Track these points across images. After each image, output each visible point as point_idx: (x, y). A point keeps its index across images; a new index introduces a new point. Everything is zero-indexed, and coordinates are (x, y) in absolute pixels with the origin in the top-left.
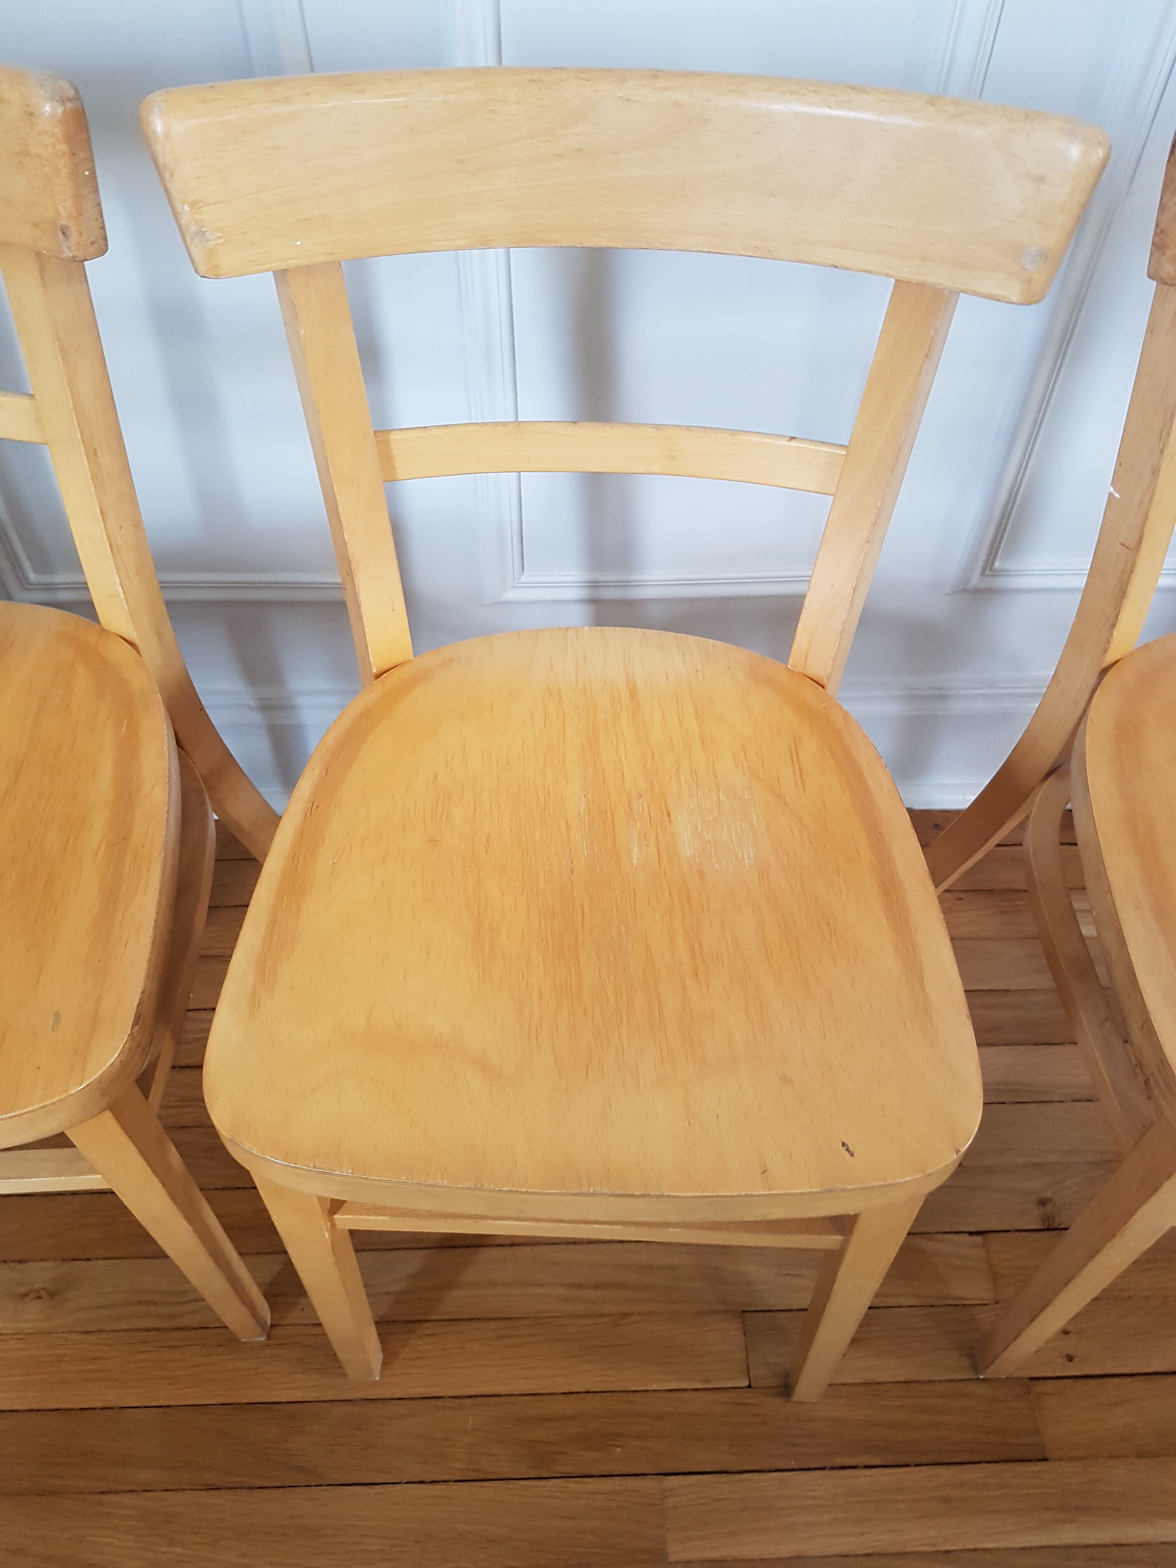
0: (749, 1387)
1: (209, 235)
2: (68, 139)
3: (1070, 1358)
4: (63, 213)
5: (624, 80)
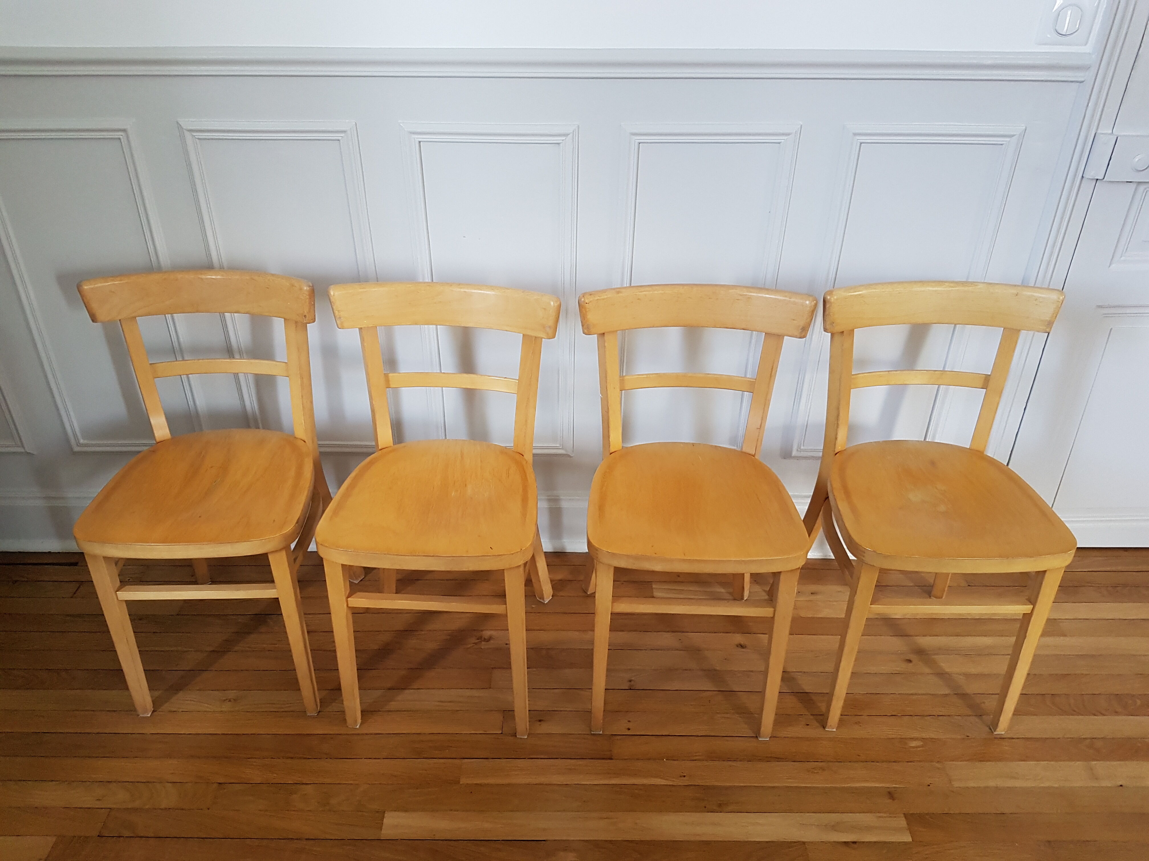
0: (502, 733)
1: (342, 318)
2: (309, 295)
3: (629, 729)
4: (306, 312)
5: (451, 286)
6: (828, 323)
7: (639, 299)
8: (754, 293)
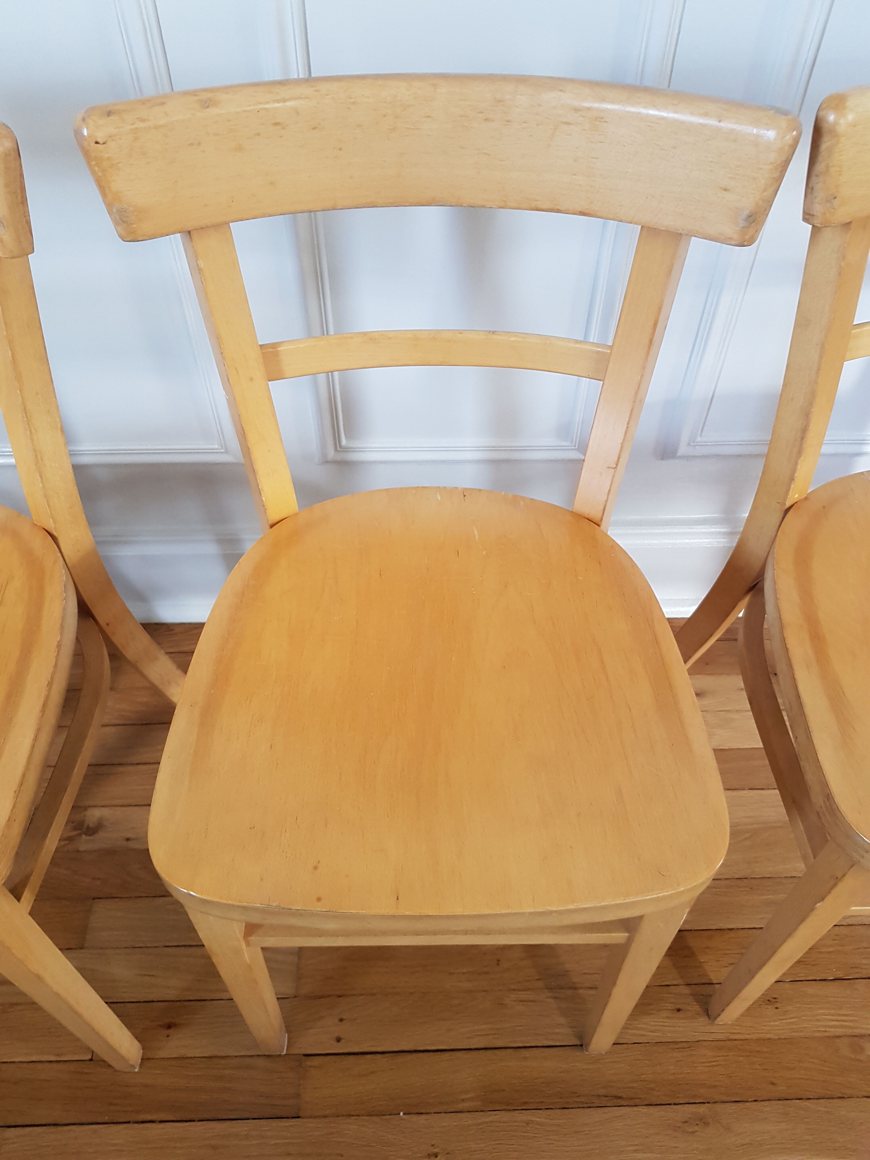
0: (91, 1060)
3: (339, 1040)
6: (820, 194)
7: (276, 124)
8: (613, 102)
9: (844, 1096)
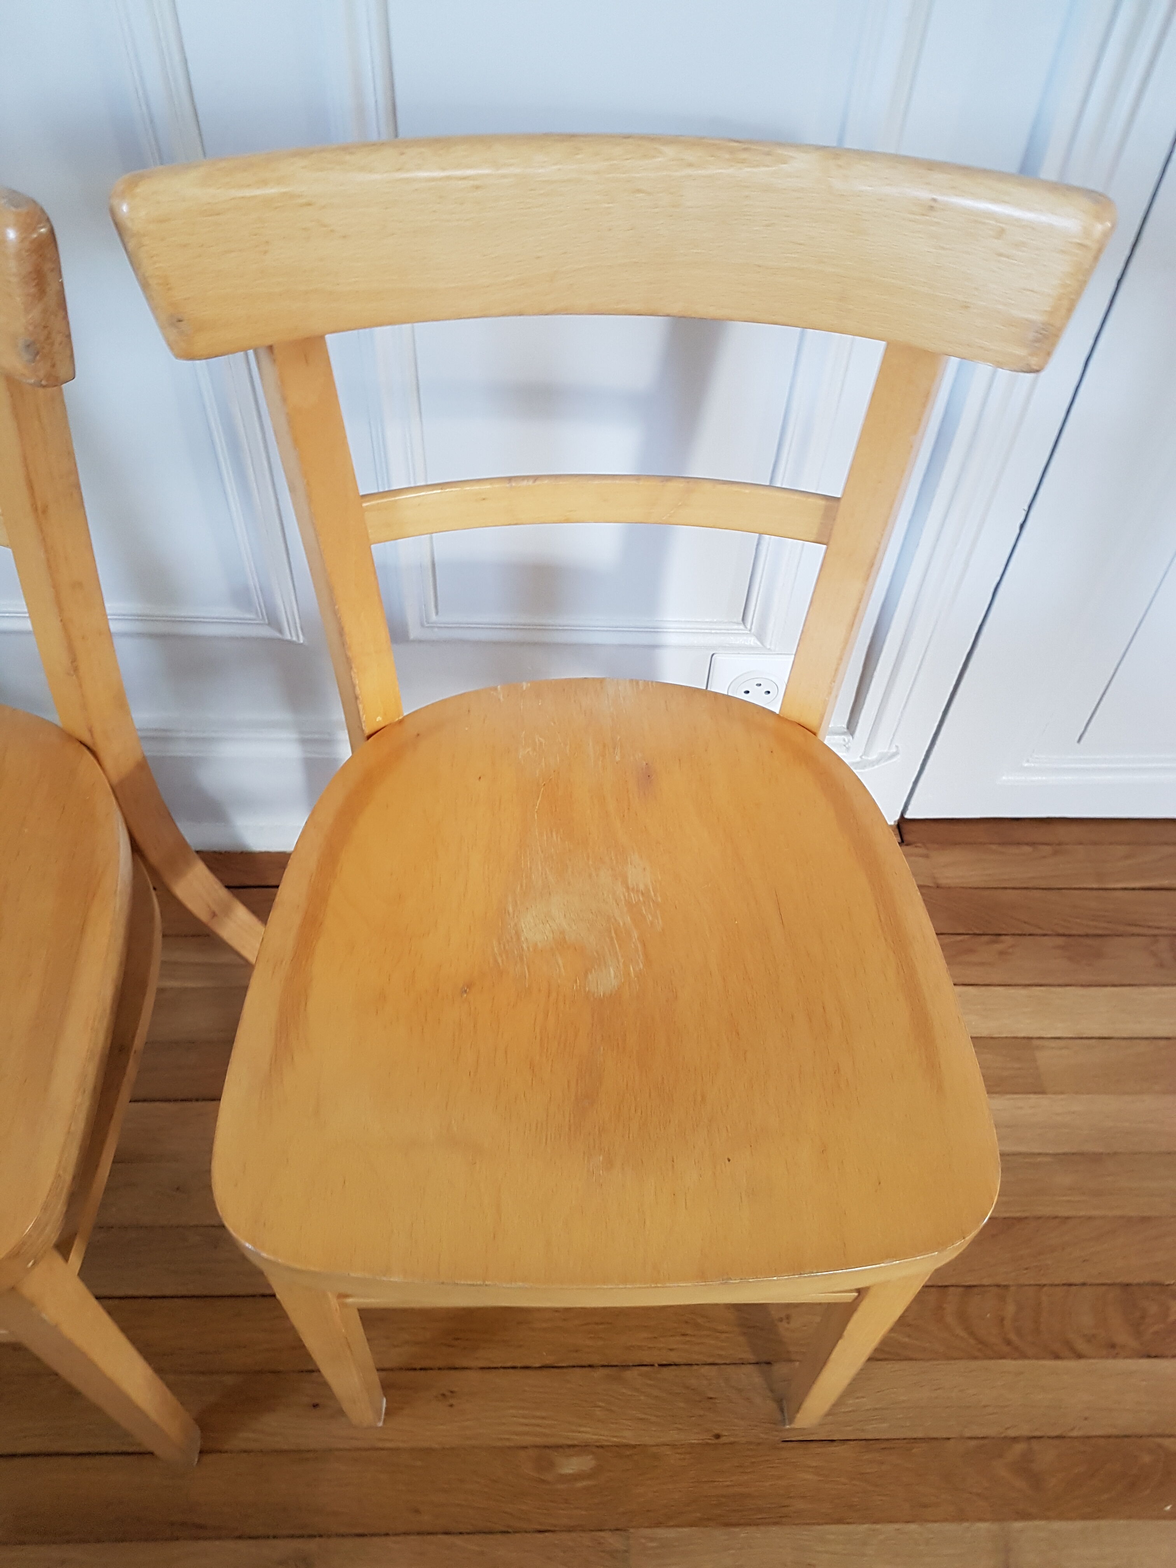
9: (510, 1530)
